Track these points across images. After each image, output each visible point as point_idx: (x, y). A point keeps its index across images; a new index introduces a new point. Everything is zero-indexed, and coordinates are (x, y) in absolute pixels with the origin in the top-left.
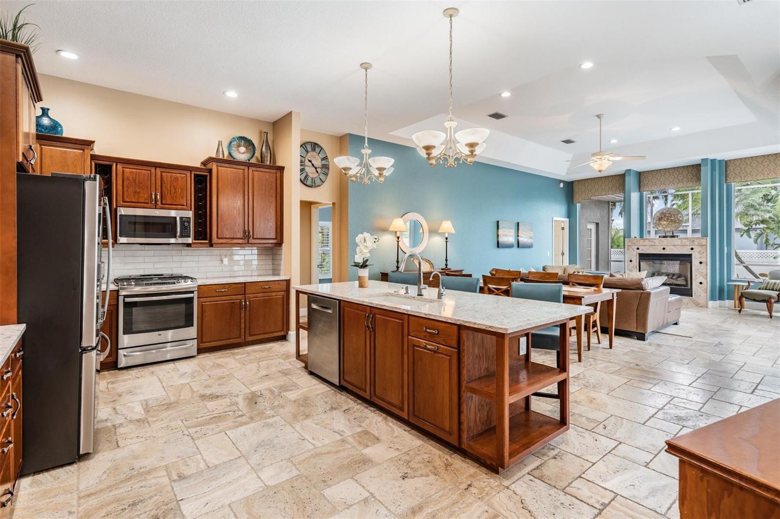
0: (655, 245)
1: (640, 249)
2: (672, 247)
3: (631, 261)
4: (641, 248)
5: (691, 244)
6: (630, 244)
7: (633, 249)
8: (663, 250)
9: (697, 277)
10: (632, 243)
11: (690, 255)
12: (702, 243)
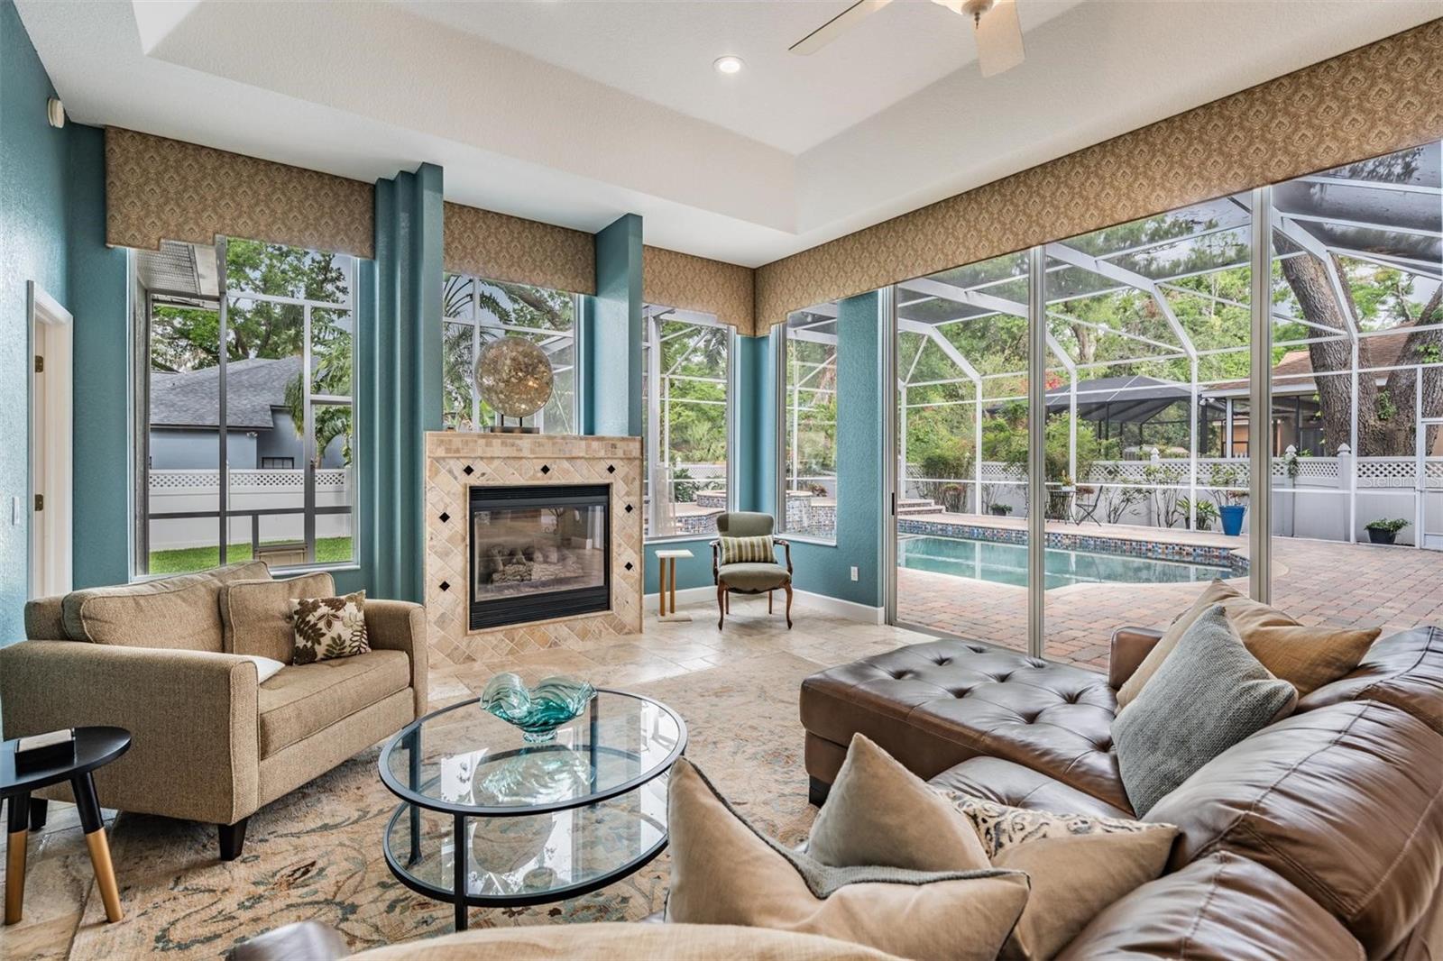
0: (521, 458)
1: (476, 473)
2: (566, 464)
3: (445, 517)
4: (479, 467)
5: (610, 455)
6: (441, 452)
7: (450, 472)
8: (541, 474)
9: (622, 549)
10: (448, 451)
11: (605, 489)
12: (631, 451)
